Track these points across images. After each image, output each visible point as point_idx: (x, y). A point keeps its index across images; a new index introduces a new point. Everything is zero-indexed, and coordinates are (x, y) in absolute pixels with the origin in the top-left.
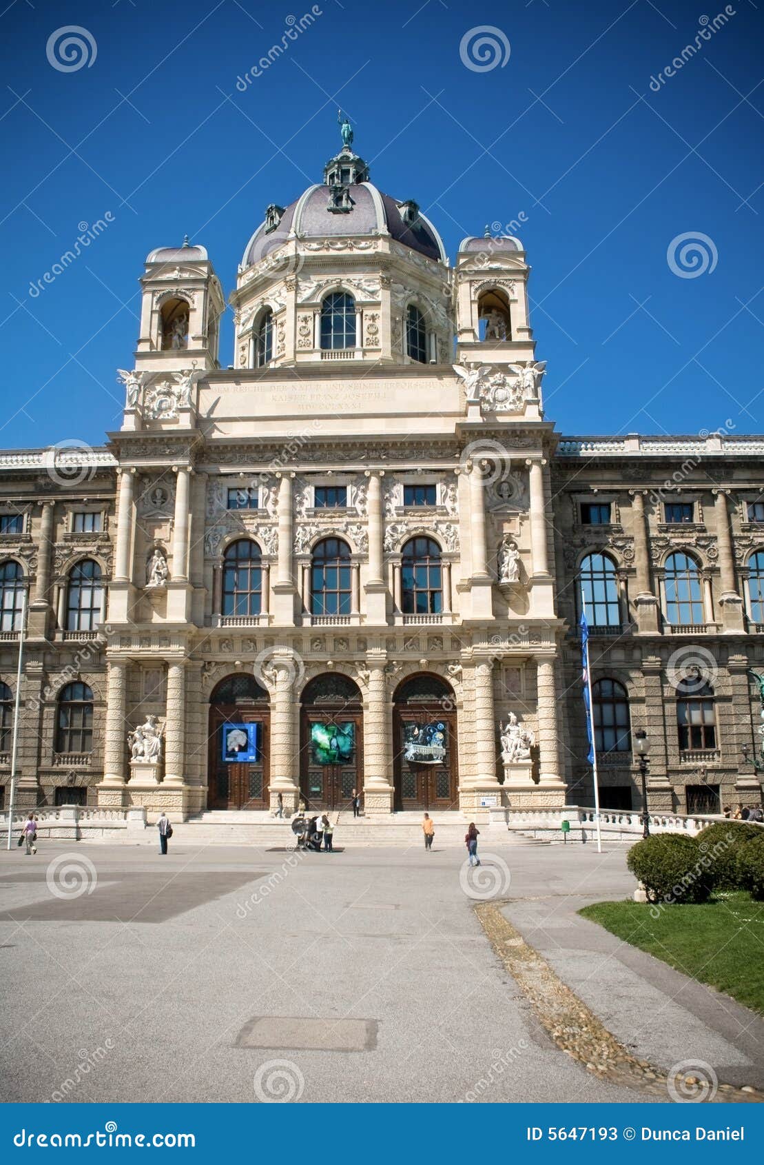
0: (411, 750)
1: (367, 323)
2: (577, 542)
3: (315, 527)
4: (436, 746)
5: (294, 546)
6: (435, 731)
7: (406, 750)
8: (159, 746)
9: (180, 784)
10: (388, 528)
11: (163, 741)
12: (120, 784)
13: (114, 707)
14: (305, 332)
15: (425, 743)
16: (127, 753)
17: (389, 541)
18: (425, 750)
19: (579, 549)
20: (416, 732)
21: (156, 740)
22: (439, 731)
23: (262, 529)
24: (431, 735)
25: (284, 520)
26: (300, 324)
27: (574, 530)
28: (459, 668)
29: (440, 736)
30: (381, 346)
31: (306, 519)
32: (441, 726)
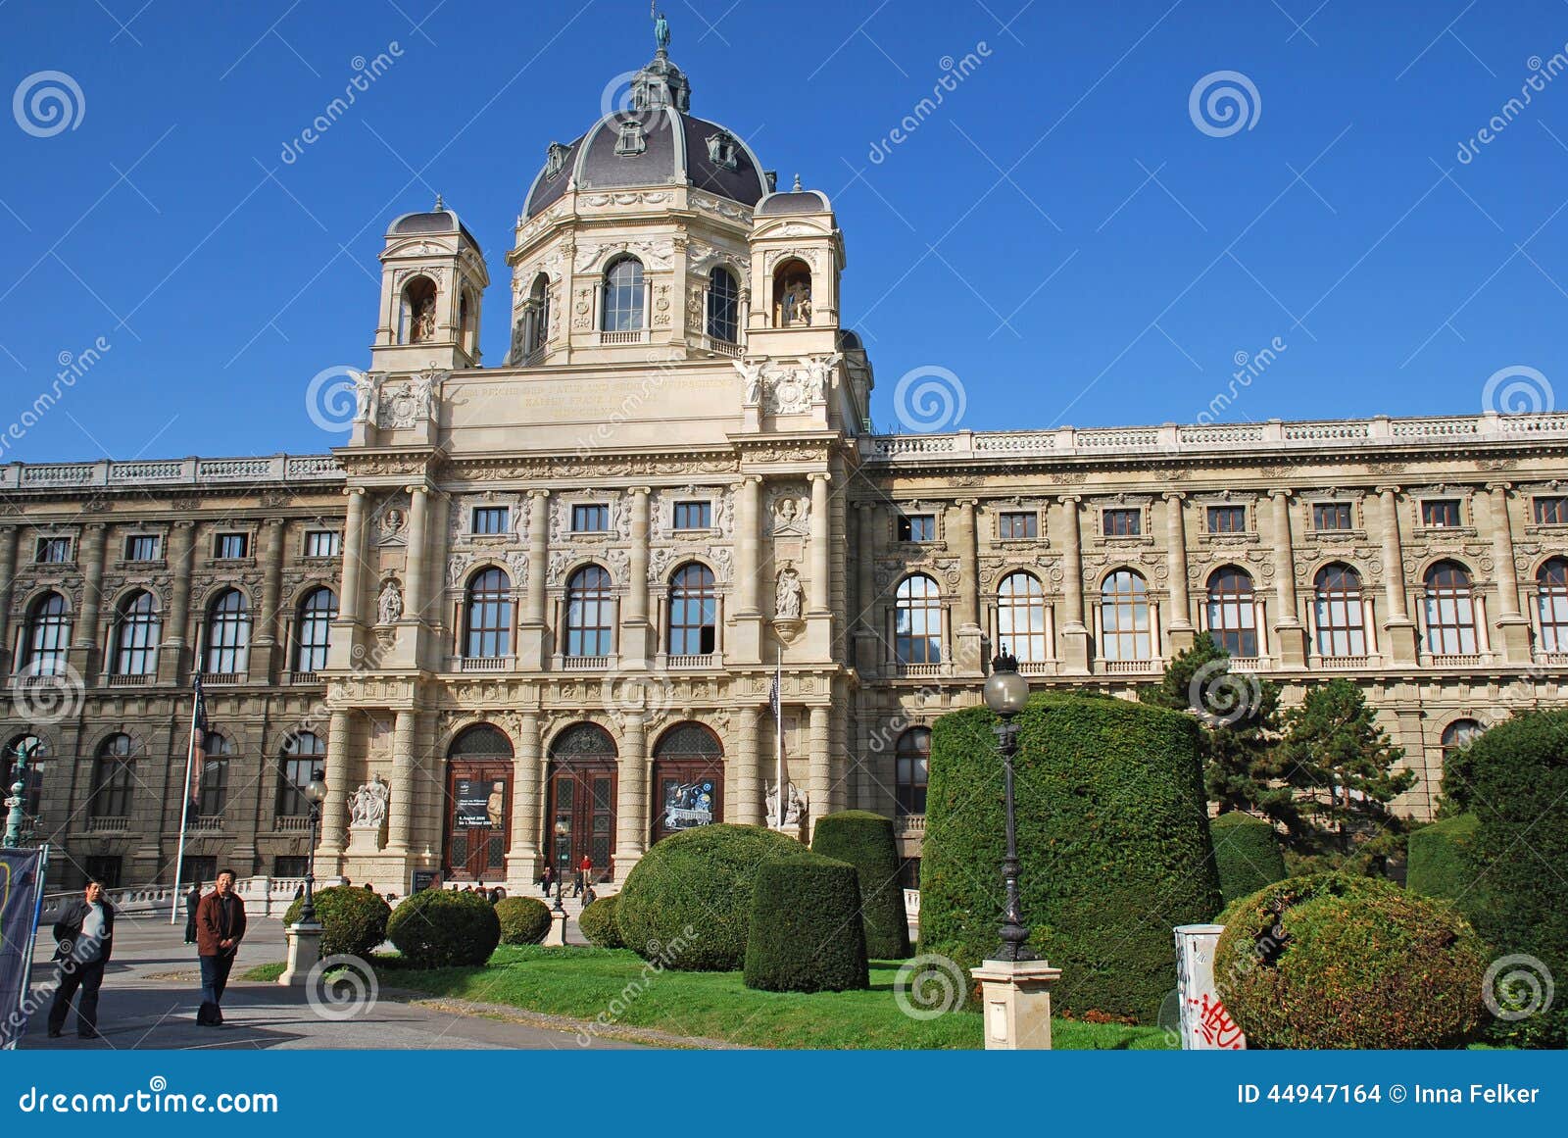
0: (673, 815)
1: (656, 297)
2: (892, 563)
3: (571, 553)
4: (701, 810)
5: (546, 577)
6: (700, 793)
7: (667, 815)
8: (383, 808)
9: (403, 852)
10: (654, 553)
11: (388, 803)
12: (336, 852)
13: (333, 764)
14: (583, 308)
15: (690, 806)
16: (346, 818)
17: (653, 570)
18: (687, 815)
19: (894, 572)
20: (679, 794)
21: (381, 803)
22: (705, 792)
23: (511, 555)
24: (695, 798)
25: (535, 547)
26: (577, 300)
27: (889, 550)
28: (726, 716)
29: (706, 798)
30: (672, 324)
31: (562, 544)
32: (708, 787)
